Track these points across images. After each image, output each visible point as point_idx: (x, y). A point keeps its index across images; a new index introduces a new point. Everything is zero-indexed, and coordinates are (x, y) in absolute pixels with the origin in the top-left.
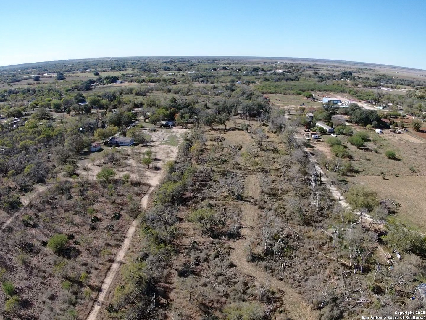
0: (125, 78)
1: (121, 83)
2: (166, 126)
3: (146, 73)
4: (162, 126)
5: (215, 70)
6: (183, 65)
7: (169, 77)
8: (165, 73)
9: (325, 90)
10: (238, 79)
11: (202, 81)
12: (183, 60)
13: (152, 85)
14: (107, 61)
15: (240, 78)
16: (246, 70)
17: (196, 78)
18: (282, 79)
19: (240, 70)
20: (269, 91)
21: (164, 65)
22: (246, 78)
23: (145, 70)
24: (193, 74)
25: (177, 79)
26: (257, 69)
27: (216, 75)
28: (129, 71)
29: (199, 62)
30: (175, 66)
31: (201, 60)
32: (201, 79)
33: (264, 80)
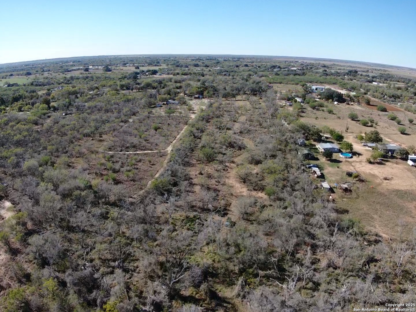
0: (162, 72)
1: (160, 75)
2: (198, 98)
3: (179, 68)
4: (196, 98)
5: (237, 66)
6: (211, 62)
7: (198, 72)
8: (195, 69)
9: (321, 82)
10: (254, 74)
11: (225, 75)
12: (210, 58)
13: (185, 77)
14: (140, 58)
15: (256, 73)
16: (265, 67)
17: (220, 73)
18: (290, 74)
19: (259, 67)
20: (275, 81)
21: (194, 62)
22: (261, 73)
23: (178, 66)
24: (218, 69)
25: (205, 73)
26: (274, 67)
27: (238, 70)
28: (164, 66)
29: (225, 60)
30: (203, 63)
31: (227, 59)
32: (224, 73)
33: (276, 75)
